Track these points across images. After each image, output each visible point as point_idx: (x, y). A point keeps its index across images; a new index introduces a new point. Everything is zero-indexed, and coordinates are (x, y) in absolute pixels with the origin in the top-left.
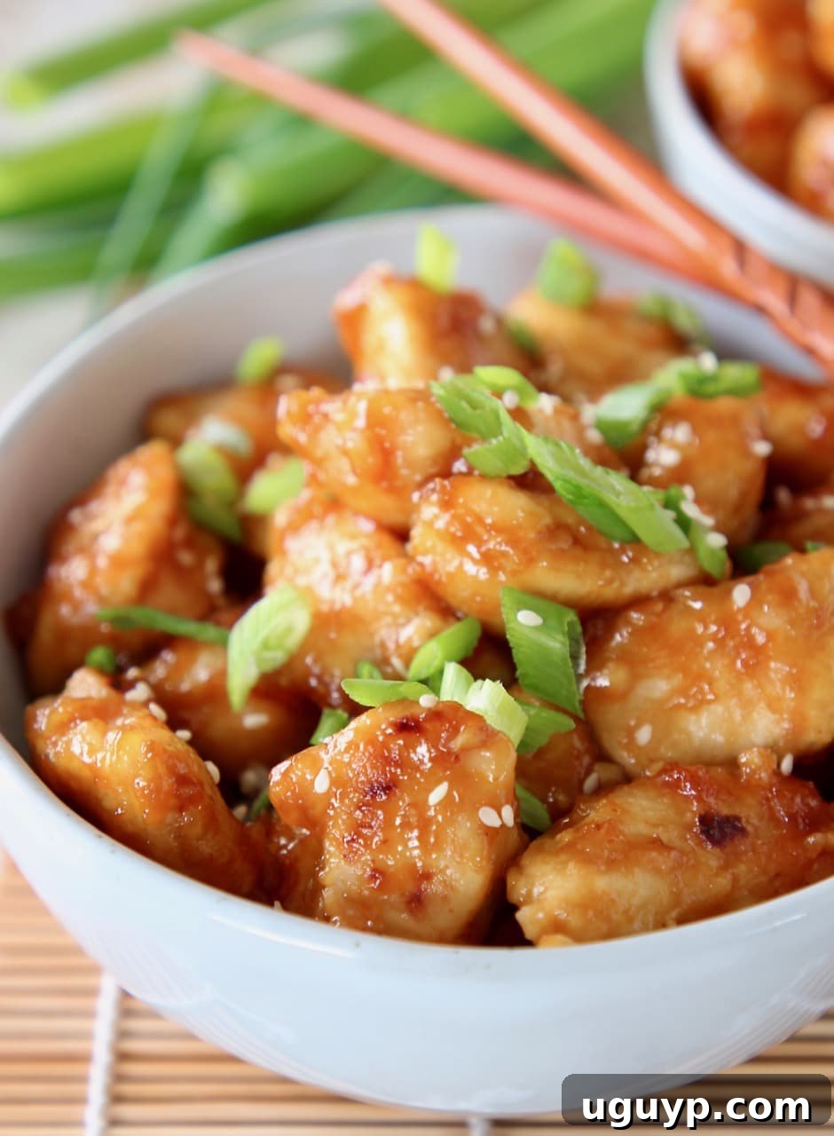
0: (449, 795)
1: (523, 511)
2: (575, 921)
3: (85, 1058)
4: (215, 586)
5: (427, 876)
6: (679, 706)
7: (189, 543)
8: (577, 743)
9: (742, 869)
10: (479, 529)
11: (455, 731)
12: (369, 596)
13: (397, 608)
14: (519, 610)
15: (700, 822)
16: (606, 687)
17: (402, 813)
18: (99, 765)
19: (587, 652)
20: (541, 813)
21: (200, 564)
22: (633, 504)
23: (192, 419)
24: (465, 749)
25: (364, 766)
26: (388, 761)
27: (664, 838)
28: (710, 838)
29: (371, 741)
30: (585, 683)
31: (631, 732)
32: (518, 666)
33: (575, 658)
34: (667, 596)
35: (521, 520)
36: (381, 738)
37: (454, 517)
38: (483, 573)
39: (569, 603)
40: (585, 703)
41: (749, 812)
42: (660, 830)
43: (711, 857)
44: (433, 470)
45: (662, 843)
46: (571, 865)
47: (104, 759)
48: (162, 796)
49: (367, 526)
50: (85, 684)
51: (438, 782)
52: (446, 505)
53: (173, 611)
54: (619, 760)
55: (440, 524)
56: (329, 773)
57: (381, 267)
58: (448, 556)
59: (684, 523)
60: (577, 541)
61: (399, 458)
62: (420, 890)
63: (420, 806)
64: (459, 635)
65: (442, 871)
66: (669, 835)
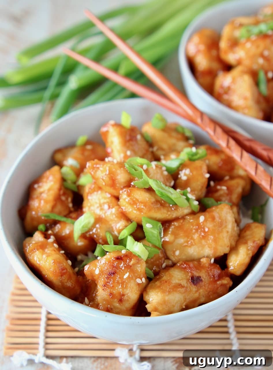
0: (129, 276)
1: (148, 198)
2: (160, 308)
3: (39, 319)
4: (71, 205)
5: (123, 295)
6: (186, 246)
7: (64, 194)
8: (161, 255)
9: (201, 290)
10: (137, 202)
11: (131, 260)
12: (109, 215)
13: (116, 219)
14: (147, 223)
15: (191, 278)
16: (168, 241)
17: (117, 280)
18: (41, 264)
19: (163, 232)
20: (152, 274)
21: (67, 199)
22: (175, 197)
23: (65, 157)
24: (133, 264)
25: (108, 268)
26: (113, 267)
27: (182, 284)
28: (193, 283)
29: (109, 262)
30: (163, 240)
31: (174, 252)
32: (146, 237)
33: (160, 233)
34: (183, 218)
35: (147, 200)
36: (112, 261)
37: (130, 199)
38: (138, 213)
39: (159, 221)
40: (163, 245)
41: (203, 275)
42: (181, 281)
43: (194, 288)
44: (125, 185)
45: (182, 286)
46: (159, 293)
47: (42, 263)
48: (57, 273)
49: (109, 196)
50: (38, 237)
51: (126, 273)
52: (129, 195)
53: (59, 214)
54: (171, 259)
55: (127, 200)
56: (99, 269)
57: (112, 122)
58: (129, 208)
59: (188, 199)
60: (162, 205)
61: (117, 182)
62: (122, 298)
63: (121, 278)
64: (132, 227)
65: (127, 294)
66: (184, 283)
